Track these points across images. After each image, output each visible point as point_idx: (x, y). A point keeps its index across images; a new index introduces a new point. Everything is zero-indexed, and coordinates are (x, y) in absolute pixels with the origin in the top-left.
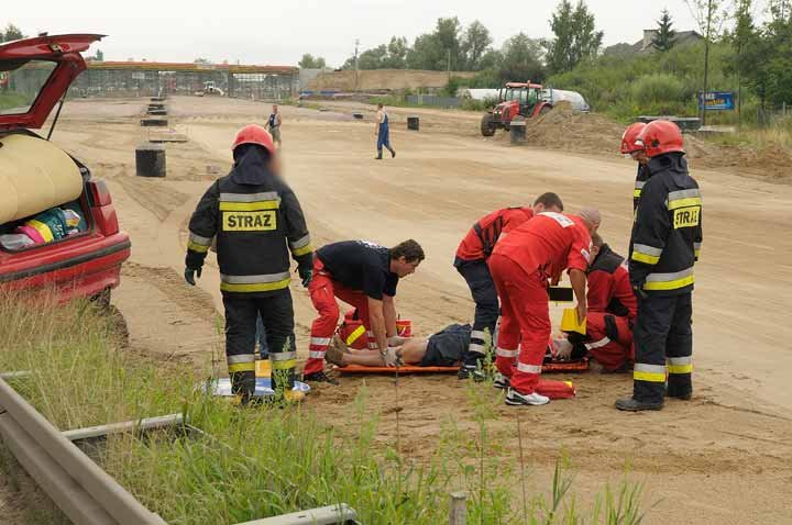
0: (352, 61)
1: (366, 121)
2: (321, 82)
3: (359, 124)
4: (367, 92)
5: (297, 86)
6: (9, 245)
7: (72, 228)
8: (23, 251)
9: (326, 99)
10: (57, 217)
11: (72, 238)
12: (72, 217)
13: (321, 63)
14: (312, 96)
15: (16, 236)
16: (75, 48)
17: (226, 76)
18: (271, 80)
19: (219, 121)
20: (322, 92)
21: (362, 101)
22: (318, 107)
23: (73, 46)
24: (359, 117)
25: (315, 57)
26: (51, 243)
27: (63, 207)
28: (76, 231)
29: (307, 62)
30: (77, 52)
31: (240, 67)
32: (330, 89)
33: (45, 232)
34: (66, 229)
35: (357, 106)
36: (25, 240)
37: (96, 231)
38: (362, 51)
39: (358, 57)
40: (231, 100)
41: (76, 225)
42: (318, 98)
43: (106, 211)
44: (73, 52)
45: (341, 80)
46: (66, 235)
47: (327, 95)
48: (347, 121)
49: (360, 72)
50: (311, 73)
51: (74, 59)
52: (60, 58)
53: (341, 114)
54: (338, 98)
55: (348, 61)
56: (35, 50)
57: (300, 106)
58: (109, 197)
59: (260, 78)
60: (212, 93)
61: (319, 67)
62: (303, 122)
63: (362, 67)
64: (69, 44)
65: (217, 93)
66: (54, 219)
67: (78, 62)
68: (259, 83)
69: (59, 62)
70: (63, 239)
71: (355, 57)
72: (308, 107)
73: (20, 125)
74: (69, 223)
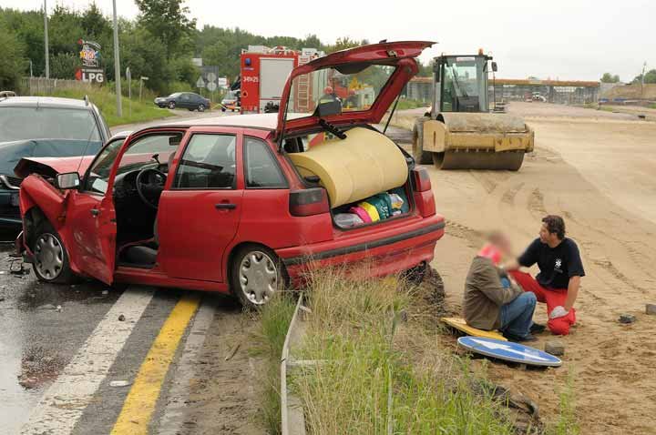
0: (640, 78)
1: (648, 121)
2: (615, 92)
3: (641, 122)
4: (649, 99)
5: (598, 96)
6: (342, 224)
7: (397, 210)
8: (354, 229)
9: (619, 104)
10: (384, 200)
11: (396, 219)
12: (396, 201)
13: (616, 79)
14: (607, 102)
15: (348, 215)
16: (409, 54)
17: (548, 88)
18: (579, 91)
19: (540, 119)
20: (616, 100)
21: (644, 106)
22: (610, 110)
23: (407, 52)
24: (642, 117)
25: (613, 75)
26: (378, 222)
27: (390, 192)
28: (399, 212)
29: (607, 79)
30: (411, 57)
31: (558, 82)
32: (622, 97)
33: (373, 212)
34: (391, 210)
35: (641, 110)
36: (356, 219)
37: (416, 213)
38: (648, 70)
39: (644, 74)
40: (551, 105)
41: (399, 207)
42: (612, 104)
43: (425, 195)
44: (407, 57)
45: (632, 91)
46: (391, 215)
47: (619, 102)
48: (633, 120)
49: (644, 85)
50: (609, 87)
51: (409, 64)
52: (398, 63)
53: (627, 115)
54: (628, 104)
55: (638, 78)
56: (374, 55)
57: (599, 109)
58: (430, 183)
59: (573, 89)
60: (538, 100)
61: (615, 82)
62: (601, 121)
63: (646, 82)
64: (404, 50)
65: (542, 100)
66: (382, 201)
67: (412, 66)
68: (571, 93)
69: (397, 67)
70: (387, 219)
71: (641, 75)
72: (604, 110)
73: (362, 120)
74: (394, 205)
